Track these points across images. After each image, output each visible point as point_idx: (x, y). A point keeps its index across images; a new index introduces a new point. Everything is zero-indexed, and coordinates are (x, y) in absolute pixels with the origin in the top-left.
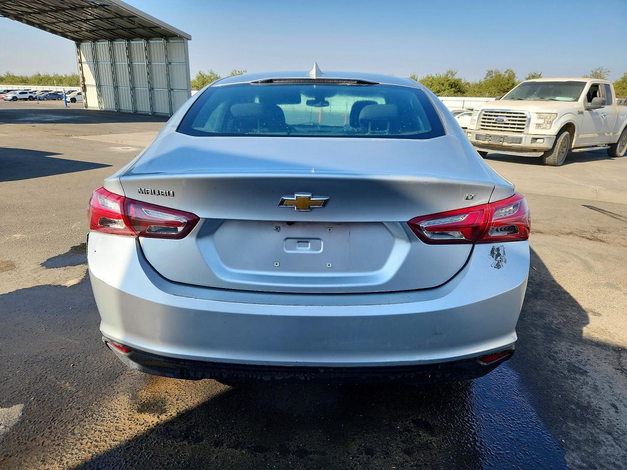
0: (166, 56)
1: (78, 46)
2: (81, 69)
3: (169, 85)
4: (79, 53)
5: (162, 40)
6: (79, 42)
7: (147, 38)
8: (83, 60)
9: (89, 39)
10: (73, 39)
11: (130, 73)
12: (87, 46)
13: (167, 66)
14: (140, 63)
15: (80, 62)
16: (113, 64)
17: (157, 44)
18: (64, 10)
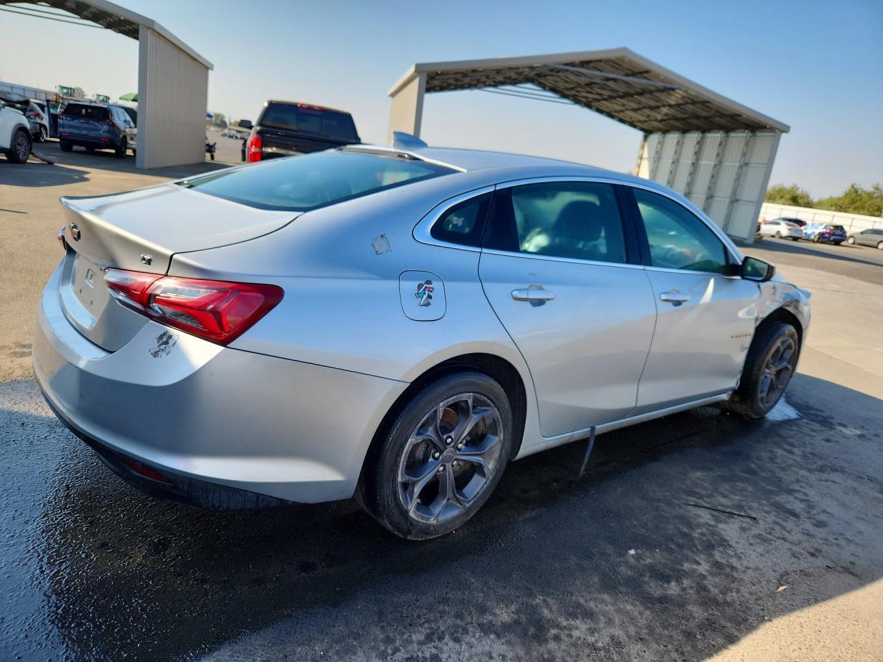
0: (744, 155)
1: (646, 138)
2: (639, 166)
3: (735, 191)
4: (643, 147)
5: (745, 132)
6: (648, 132)
7: (727, 130)
8: (646, 155)
9: (659, 130)
10: (642, 129)
11: (691, 174)
12: (655, 138)
13: (741, 167)
14: (707, 162)
15: (641, 158)
16: (675, 162)
17: (738, 138)
18: (631, 95)
